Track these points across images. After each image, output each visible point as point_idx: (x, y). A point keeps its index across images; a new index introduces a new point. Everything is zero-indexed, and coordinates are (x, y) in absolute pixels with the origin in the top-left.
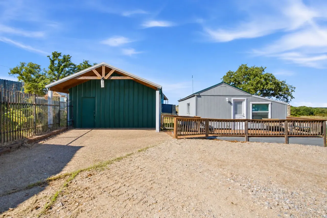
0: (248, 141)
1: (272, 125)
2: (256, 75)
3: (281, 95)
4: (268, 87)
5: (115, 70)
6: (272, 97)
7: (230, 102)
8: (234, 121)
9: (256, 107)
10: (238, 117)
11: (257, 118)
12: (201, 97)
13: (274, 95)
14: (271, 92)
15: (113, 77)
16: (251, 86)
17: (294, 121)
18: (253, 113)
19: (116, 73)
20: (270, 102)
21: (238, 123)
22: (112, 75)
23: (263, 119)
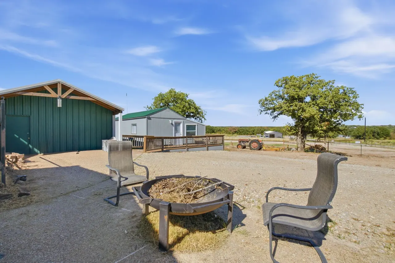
0: (188, 151)
1: (198, 139)
2: (182, 100)
3: (198, 117)
4: (190, 111)
5: (75, 90)
6: (192, 118)
7: (172, 124)
8: (175, 138)
9: (189, 127)
10: (177, 135)
11: (190, 135)
12: (151, 119)
13: (193, 117)
14: (192, 114)
15: (72, 96)
16: (179, 109)
17: (209, 136)
18: (187, 132)
19: (76, 93)
20: (197, 124)
21: (178, 139)
22: (71, 94)
23: (193, 136)
